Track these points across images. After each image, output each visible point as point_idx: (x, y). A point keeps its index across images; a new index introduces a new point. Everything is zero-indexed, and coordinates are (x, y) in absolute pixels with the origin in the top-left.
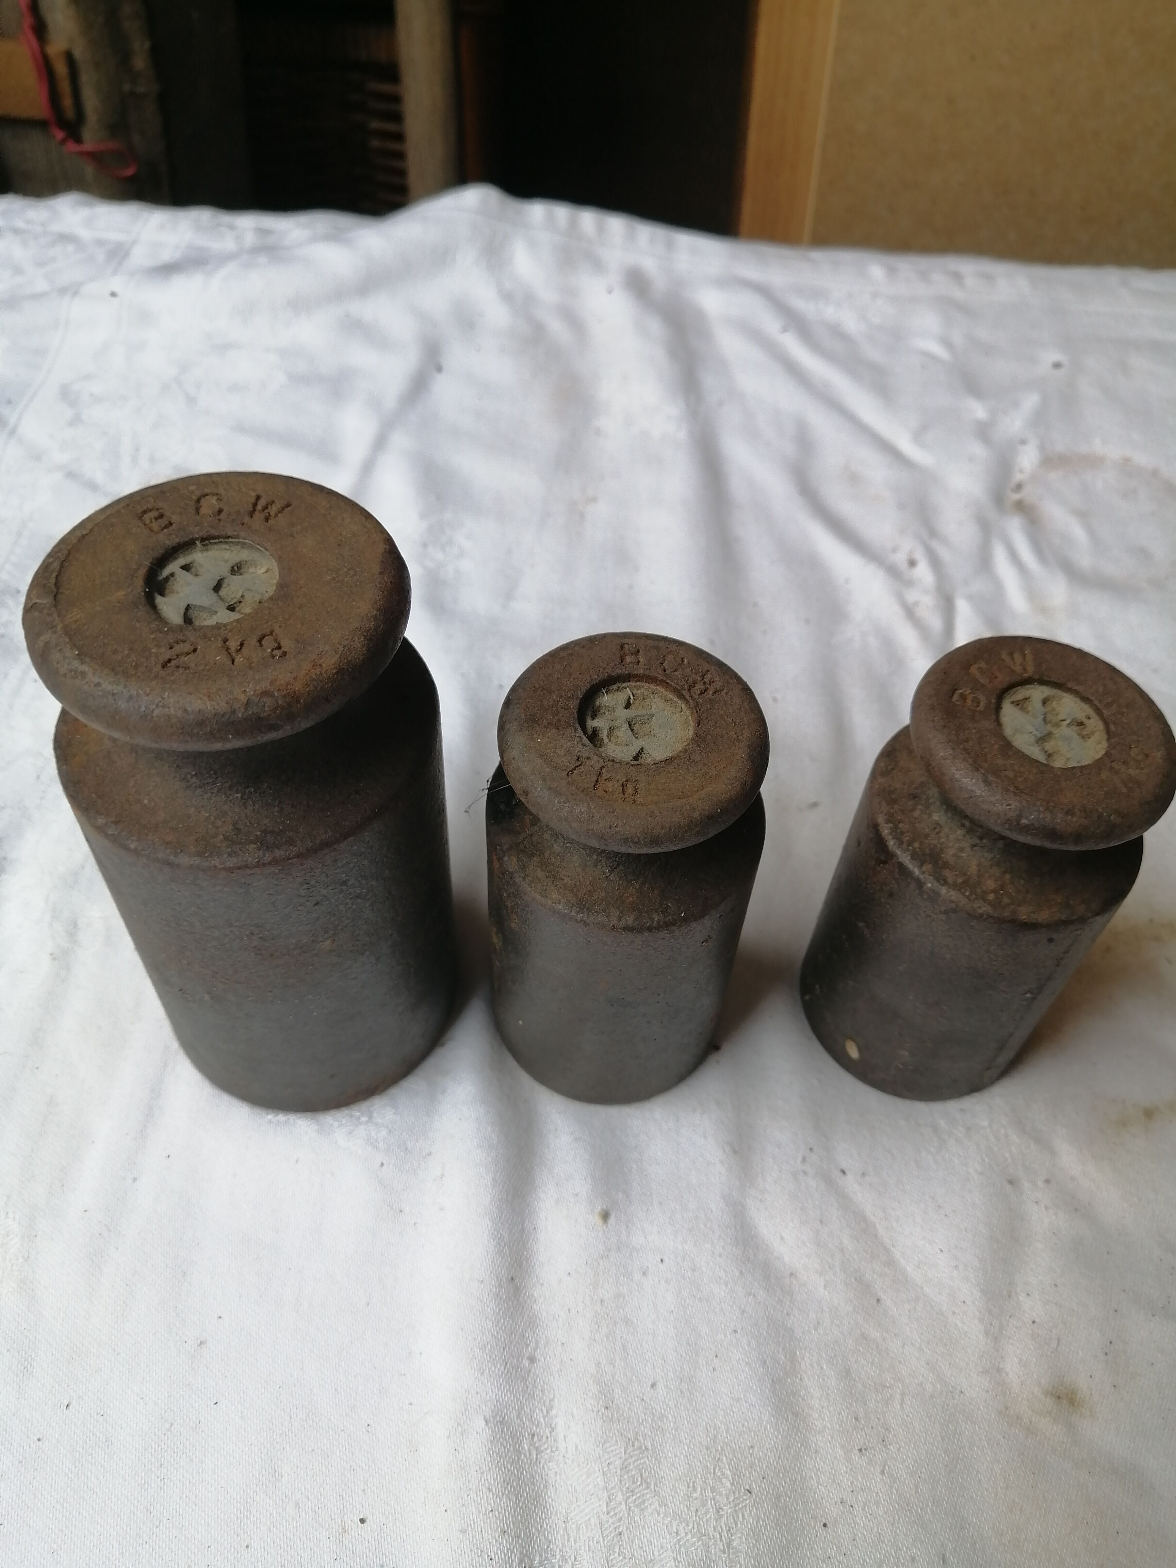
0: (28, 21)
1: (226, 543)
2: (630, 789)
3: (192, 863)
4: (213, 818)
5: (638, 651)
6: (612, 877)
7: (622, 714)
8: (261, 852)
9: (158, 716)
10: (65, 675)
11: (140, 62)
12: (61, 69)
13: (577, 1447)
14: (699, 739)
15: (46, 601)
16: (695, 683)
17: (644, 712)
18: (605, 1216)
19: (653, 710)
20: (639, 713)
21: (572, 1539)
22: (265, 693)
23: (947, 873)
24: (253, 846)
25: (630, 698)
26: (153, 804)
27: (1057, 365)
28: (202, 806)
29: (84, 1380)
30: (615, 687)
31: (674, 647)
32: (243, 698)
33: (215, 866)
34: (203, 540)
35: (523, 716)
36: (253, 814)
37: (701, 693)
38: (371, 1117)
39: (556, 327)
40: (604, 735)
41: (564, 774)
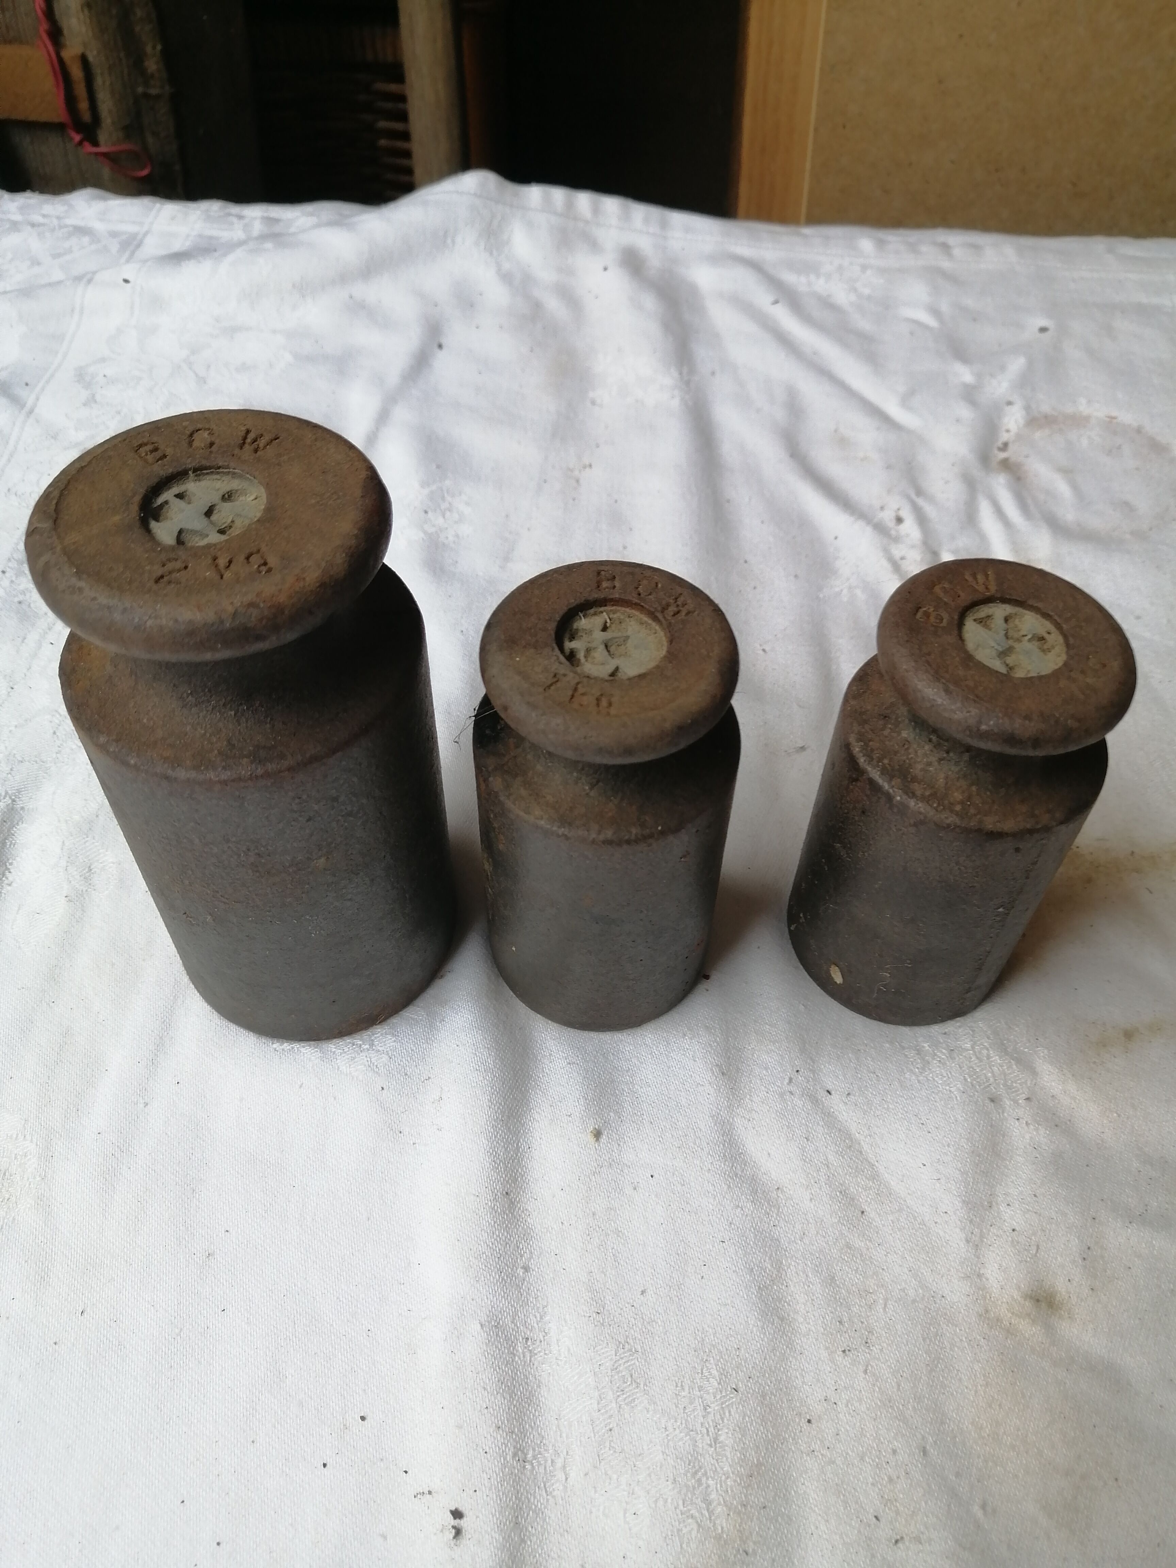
0: (44, 26)
1: (218, 473)
2: (604, 703)
3: (188, 776)
4: (208, 735)
5: (614, 578)
6: (592, 794)
7: (599, 636)
8: (253, 766)
9: (150, 627)
10: (64, 591)
11: (152, 65)
12: (77, 73)
13: (569, 1350)
14: (671, 656)
15: (46, 525)
16: (668, 605)
17: (620, 634)
18: (597, 1135)
19: (629, 633)
20: (615, 635)
21: (564, 1435)
22: (252, 605)
23: (915, 786)
24: (245, 760)
25: (606, 622)
26: (152, 723)
27: (1043, 330)
28: (198, 724)
29: (98, 1289)
30: (592, 611)
31: (648, 573)
32: (231, 609)
33: (210, 779)
34: (195, 470)
35: (503, 637)
36: (246, 731)
37: (674, 615)
38: (372, 1044)
39: (553, 304)
40: (581, 655)
41: (541, 689)
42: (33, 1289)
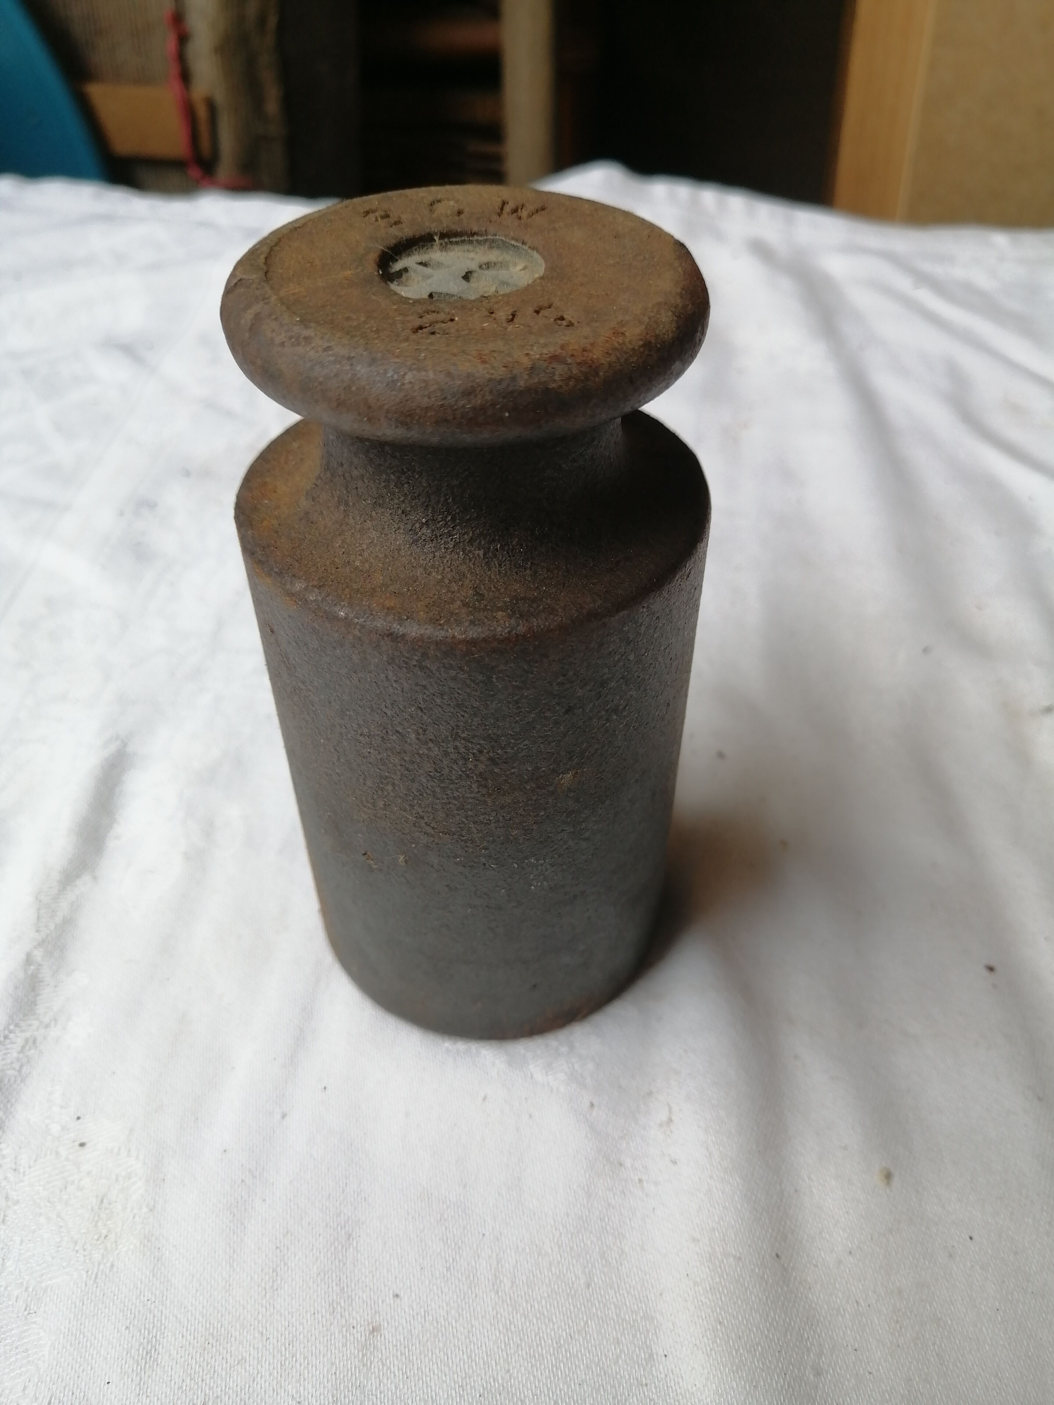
0: (174, 69)
1: (471, 242)
3: (422, 632)
4: (447, 581)
8: (513, 621)
9: (410, 383)
10: (282, 344)
12: (202, 112)
15: (255, 277)
22: (554, 358)
24: (500, 613)
26: (367, 565)
28: (433, 567)
32: (526, 362)
33: (454, 637)
34: (442, 236)
36: (498, 577)
38: (572, 1047)
42: (135, 1369)
